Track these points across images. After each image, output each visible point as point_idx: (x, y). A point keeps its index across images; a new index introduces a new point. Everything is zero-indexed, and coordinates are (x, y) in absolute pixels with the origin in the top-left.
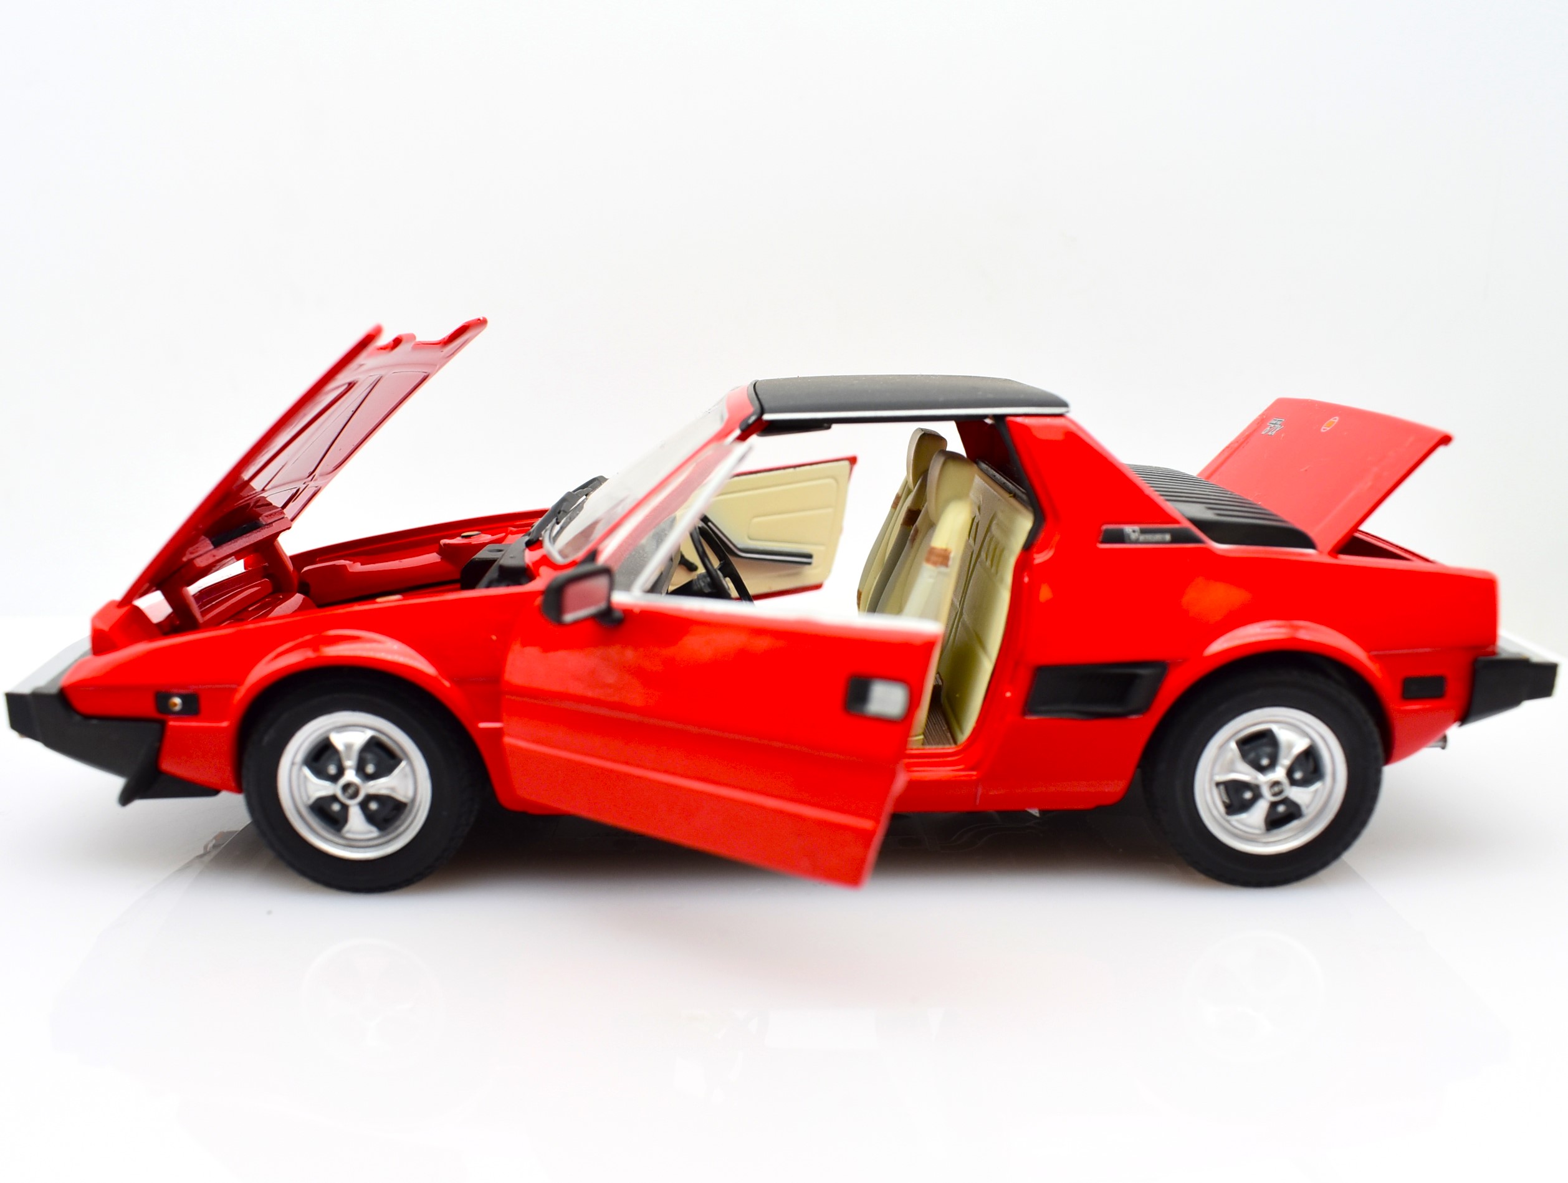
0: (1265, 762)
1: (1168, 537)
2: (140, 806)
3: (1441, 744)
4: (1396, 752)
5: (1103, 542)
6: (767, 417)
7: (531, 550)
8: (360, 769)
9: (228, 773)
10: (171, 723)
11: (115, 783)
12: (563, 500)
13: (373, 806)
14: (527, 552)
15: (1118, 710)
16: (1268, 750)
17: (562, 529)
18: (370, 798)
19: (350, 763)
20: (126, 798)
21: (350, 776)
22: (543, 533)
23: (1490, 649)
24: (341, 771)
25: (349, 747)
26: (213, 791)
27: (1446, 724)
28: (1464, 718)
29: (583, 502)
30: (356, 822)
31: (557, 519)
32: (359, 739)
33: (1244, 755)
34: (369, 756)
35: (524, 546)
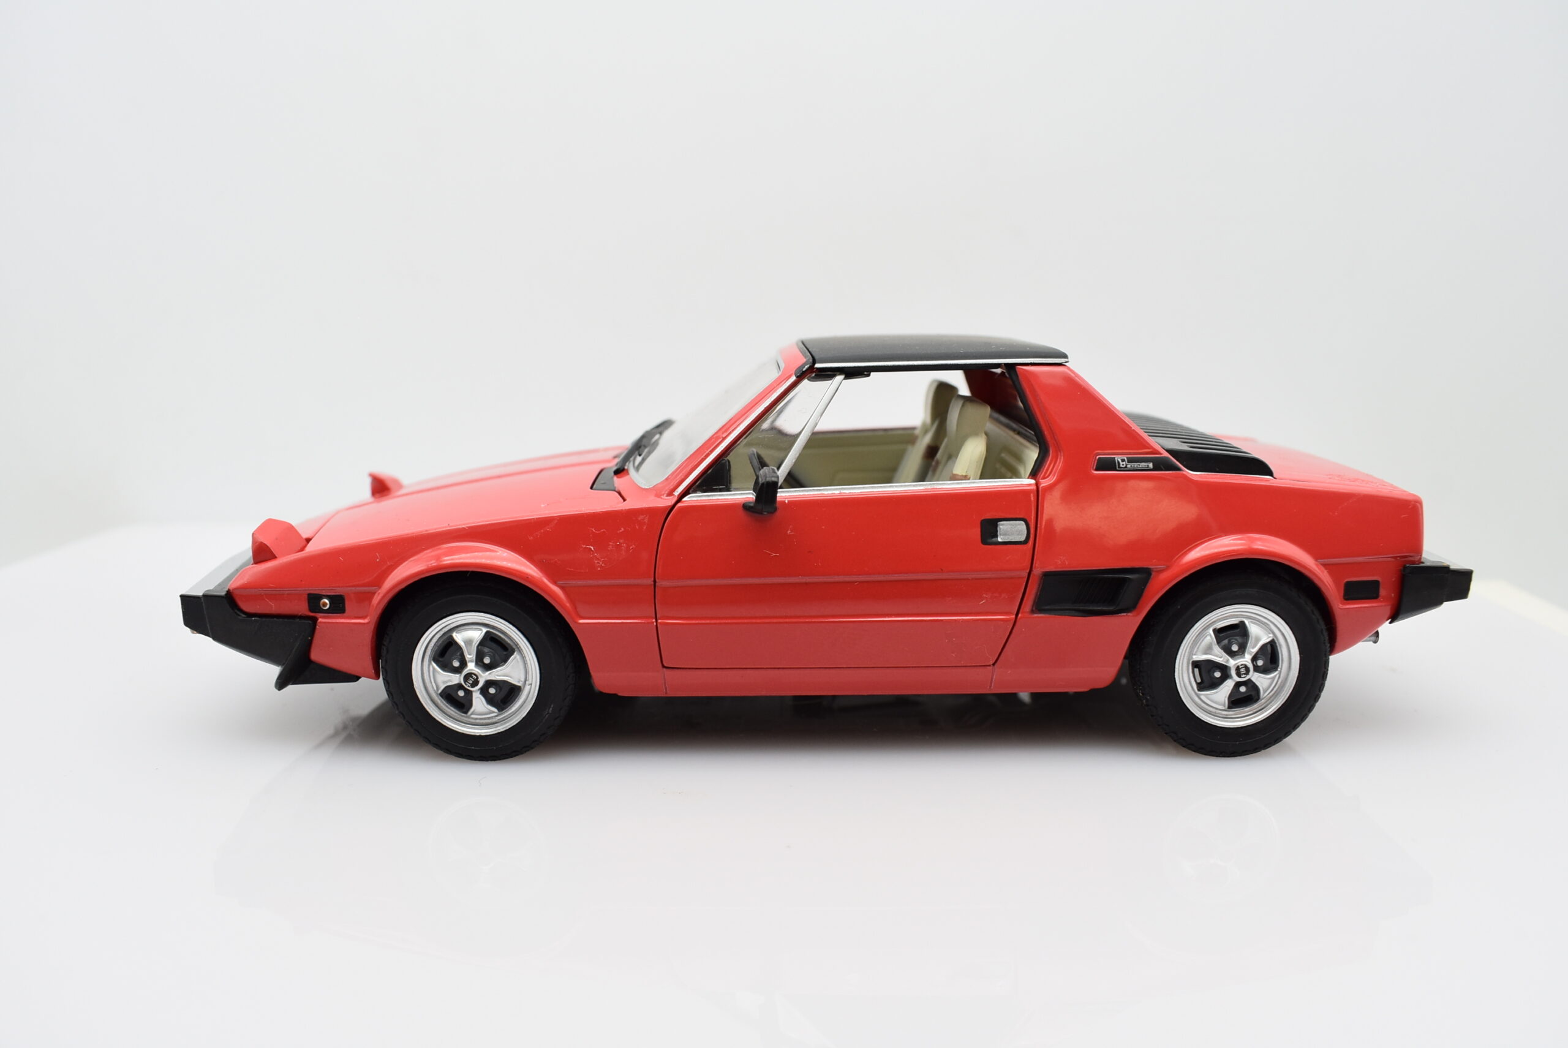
0: (1235, 648)
1: (1151, 465)
2: (291, 689)
3: (1373, 638)
4: (1337, 644)
5: (1097, 470)
6: (817, 365)
7: (618, 477)
8: (479, 661)
9: (368, 663)
10: (320, 620)
11: (273, 671)
12: (643, 437)
13: (492, 691)
14: (615, 478)
15: (1111, 608)
16: (1240, 639)
17: (643, 460)
18: (489, 683)
19: (470, 656)
20: (281, 683)
21: (471, 667)
22: (627, 464)
23: (1417, 559)
24: (464, 664)
25: (469, 642)
26: (354, 678)
27: (1380, 623)
28: (1394, 618)
29: (659, 439)
30: (479, 703)
31: (639, 452)
32: (477, 635)
33: (1219, 641)
34: (486, 650)
35: (613, 474)
